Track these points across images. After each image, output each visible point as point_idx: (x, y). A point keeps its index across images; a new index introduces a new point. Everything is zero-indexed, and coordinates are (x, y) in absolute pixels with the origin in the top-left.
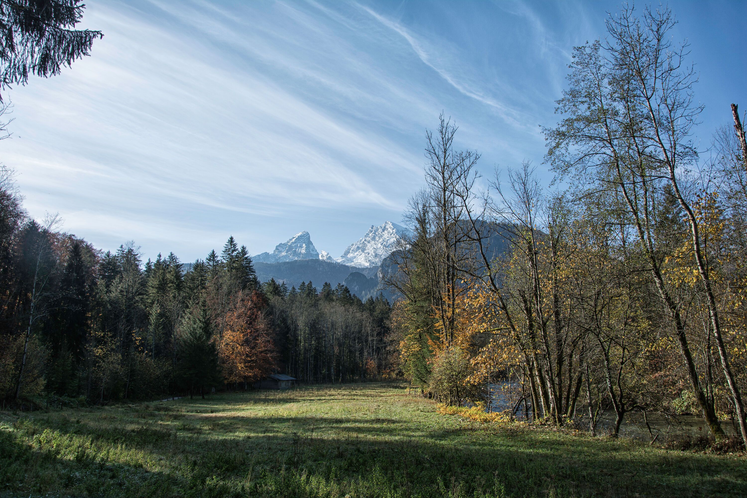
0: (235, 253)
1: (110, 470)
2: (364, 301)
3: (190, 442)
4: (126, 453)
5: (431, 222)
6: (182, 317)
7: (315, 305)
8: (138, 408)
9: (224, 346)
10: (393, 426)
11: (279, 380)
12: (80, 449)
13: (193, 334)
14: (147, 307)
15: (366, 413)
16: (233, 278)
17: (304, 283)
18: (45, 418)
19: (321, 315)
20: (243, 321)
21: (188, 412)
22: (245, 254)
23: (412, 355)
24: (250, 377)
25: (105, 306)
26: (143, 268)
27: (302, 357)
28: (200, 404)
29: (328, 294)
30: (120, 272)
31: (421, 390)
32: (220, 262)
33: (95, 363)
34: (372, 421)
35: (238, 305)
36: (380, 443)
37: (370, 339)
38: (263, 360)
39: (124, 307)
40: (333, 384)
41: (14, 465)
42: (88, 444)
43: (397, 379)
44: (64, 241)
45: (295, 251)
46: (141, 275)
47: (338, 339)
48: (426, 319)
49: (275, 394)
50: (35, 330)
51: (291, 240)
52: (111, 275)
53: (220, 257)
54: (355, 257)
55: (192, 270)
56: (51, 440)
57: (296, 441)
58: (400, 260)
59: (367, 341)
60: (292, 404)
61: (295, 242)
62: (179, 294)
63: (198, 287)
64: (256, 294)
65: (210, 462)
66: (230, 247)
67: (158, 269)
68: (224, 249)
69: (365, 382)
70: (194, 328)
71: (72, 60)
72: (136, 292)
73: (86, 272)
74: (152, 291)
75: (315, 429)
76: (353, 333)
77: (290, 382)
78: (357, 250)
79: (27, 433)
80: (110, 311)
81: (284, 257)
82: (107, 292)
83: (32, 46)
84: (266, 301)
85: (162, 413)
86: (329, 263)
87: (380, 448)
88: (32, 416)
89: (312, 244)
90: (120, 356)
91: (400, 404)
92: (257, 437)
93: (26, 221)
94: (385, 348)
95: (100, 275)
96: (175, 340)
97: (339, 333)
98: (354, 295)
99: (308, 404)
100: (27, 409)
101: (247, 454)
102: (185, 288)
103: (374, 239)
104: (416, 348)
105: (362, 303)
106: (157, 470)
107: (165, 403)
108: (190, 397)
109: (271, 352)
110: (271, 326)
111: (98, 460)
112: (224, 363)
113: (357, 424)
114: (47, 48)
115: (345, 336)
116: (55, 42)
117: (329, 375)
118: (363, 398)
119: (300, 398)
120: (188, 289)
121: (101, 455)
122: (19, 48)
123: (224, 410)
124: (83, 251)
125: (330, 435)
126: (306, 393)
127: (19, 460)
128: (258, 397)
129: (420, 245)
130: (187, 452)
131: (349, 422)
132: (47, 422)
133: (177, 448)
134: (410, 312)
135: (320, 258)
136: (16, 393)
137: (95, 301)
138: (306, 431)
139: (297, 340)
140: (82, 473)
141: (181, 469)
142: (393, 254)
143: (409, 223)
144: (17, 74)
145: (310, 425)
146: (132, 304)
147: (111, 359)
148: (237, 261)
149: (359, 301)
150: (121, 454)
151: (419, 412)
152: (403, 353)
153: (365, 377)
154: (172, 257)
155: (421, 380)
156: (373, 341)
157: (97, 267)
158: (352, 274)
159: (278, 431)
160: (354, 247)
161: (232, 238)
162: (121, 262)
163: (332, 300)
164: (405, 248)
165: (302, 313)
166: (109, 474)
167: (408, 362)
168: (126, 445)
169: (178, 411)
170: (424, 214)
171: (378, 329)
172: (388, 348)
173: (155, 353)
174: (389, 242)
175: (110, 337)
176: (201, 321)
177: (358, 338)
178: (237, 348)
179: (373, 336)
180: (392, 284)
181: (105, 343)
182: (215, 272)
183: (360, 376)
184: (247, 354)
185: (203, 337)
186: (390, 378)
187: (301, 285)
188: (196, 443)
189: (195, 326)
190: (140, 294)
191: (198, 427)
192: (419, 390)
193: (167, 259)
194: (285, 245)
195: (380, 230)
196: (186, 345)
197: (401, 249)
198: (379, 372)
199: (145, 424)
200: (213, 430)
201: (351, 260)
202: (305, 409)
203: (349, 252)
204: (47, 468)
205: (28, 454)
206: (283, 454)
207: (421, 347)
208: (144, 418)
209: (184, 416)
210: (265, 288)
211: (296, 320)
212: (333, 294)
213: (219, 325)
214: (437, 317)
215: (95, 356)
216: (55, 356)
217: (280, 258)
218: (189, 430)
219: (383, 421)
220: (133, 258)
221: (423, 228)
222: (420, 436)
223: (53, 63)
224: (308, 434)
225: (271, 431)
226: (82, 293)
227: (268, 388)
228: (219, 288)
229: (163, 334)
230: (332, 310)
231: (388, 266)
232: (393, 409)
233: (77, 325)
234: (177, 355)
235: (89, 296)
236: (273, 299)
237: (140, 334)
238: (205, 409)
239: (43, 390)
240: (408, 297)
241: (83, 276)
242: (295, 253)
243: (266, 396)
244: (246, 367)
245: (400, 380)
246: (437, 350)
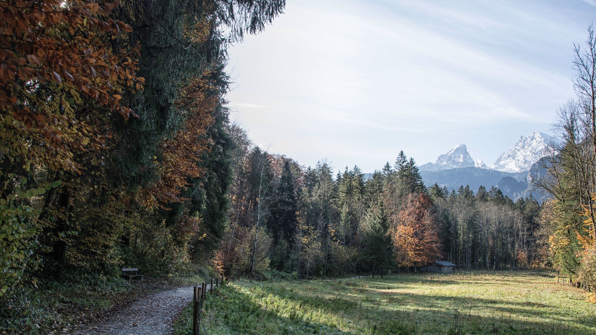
0: (405, 164)
1: (313, 327)
2: (515, 201)
3: (372, 311)
4: (324, 316)
5: (579, 128)
6: (365, 214)
7: (472, 205)
8: (334, 283)
9: (398, 237)
10: (542, 309)
11: (443, 266)
12: (292, 310)
13: (373, 228)
14: (339, 207)
15: (518, 296)
16: (403, 184)
17: (462, 187)
18: (270, 286)
19: (478, 213)
20: (413, 218)
21: (370, 287)
22: (413, 164)
23: (561, 249)
24: (419, 262)
25: (308, 207)
26: (335, 178)
27: (461, 248)
28: (380, 282)
29: (483, 196)
30: (318, 181)
31: (569, 280)
32: (393, 171)
33: (303, 248)
34: (524, 304)
35: (408, 205)
36: (531, 323)
37: (521, 233)
38: (429, 249)
39: (322, 208)
40: (488, 271)
41: (250, 317)
42: (298, 307)
43: (546, 269)
44: (278, 160)
45: (454, 160)
46: (333, 183)
47: (493, 233)
48: (574, 216)
49: (439, 277)
50: (262, 224)
51: (450, 151)
52: (312, 183)
53: (394, 167)
54: (506, 164)
55: (372, 178)
56: (273, 302)
57: (457, 316)
58: (548, 164)
59: (518, 235)
60: (453, 285)
61: (454, 153)
62: (363, 197)
63: (376, 191)
64: (423, 196)
65: (387, 327)
66: (401, 159)
67: (346, 178)
68: (396, 161)
69: (516, 270)
70: (374, 223)
71: (272, 18)
72: (330, 196)
73: (294, 182)
74: (342, 195)
75: (473, 307)
76: (505, 229)
77: (452, 267)
78: (508, 158)
79: (258, 295)
80: (312, 210)
81: (445, 165)
82: (309, 196)
83: (245, 13)
84: (431, 201)
85: (351, 287)
86: (484, 169)
87: (531, 328)
88: (261, 284)
89: (469, 154)
90: (320, 244)
91: (550, 291)
92: (424, 311)
93: (253, 147)
94: (534, 242)
95: (304, 184)
96: (360, 233)
97: (493, 228)
98: (506, 196)
99: (466, 286)
100: (259, 280)
101: (416, 323)
102: (366, 192)
103: (523, 147)
104: (565, 242)
105: (513, 203)
106: (346, 330)
107: (353, 280)
108: (372, 276)
109: (436, 243)
110: (436, 222)
111: (305, 319)
112: (398, 251)
113: (509, 305)
114: (255, 13)
115: (499, 231)
116: (260, 7)
117: (485, 263)
118: (515, 284)
119: (460, 281)
120: (369, 193)
121: (306, 316)
122: (237, 16)
123: (398, 288)
124: (291, 167)
125: (485, 313)
126: (465, 277)
127: (253, 314)
128: (425, 279)
129: (568, 150)
130: (369, 319)
131: (503, 303)
132: (271, 289)
133: (362, 315)
134: (558, 211)
135: (476, 166)
136: (251, 268)
137: (301, 203)
138: (465, 308)
139: (457, 233)
140: (294, 327)
141: (364, 331)
142: (542, 159)
143: (557, 131)
144: (237, 35)
145: (468, 303)
146: (328, 205)
147: (314, 246)
148: (407, 170)
149: (510, 201)
150: (321, 316)
151: (568, 299)
152: (552, 246)
153: (516, 266)
154: (356, 169)
155: (570, 270)
156: (523, 235)
157: (302, 178)
158: (504, 178)
159: (441, 307)
160: (506, 155)
161: (402, 152)
162: (319, 174)
163: (487, 201)
164: (554, 154)
165: (461, 212)
166: (313, 330)
167: (557, 254)
168: (325, 310)
169: (363, 286)
170: (572, 122)
171: (528, 225)
172: (537, 242)
173: (345, 242)
174: (538, 150)
175: (313, 230)
176: (379, 218)
177: (510, 233)
178: (408, 239)
179: (523, 231)
180: (542, 186)
181: (309, 234)
182: (390, 179)
183: (512, 265)
184: (416, 244)
185: (381, 230)
186: (539, 268)
187: (460, 189)
188: (376, 312)
189: (375, 222)
190: (334, 197)
191: (378, 299)
192: (568, 280)
193: (353, 170)
194: (445, 155)
195: (529, 140)
196: (368, 236)
197: (550, 155)
198: (529, 262)
199: (339, 295)
200: (389, 302)
201: (503, 166)
202: (464, 290)
203: (501, 160)
204: (271, 321)
205: (259, 310)
206: (446, 326)
207: (569, 242)
208: (338, 290)
209: (367, 290)
210: (430, 191)
211: (456, 217)
212: (488, 195)
213: (394, 221)
214: (586, 214)
215: (302, 243)
216: (275, 243)
217: (441, 166)
218: (372, 301)
219: (533, 305)
220: (327, 171)
221: (571, 134)
222: (570, 321)
223: (259, 23)
224: (467, 311)
225: (436, 307)
226: (292, 198)
227: (433, 272)
228: (393, 192)
229: (351, 228)
230: (487, 209)
231: (537, 171)
232: (543, 294)
233: (289, 221)
234: (362, 244)
235: (297, 200)
236: (437, 201)
237: (334, 228)
238: (383, 286)
239: (269, 267)
240: (557, 197)
241: (292, 185)
242: (454, 162)
243: (431, 278)
244: (416, 254)
245: (549, 270)
246: (586, 244)
